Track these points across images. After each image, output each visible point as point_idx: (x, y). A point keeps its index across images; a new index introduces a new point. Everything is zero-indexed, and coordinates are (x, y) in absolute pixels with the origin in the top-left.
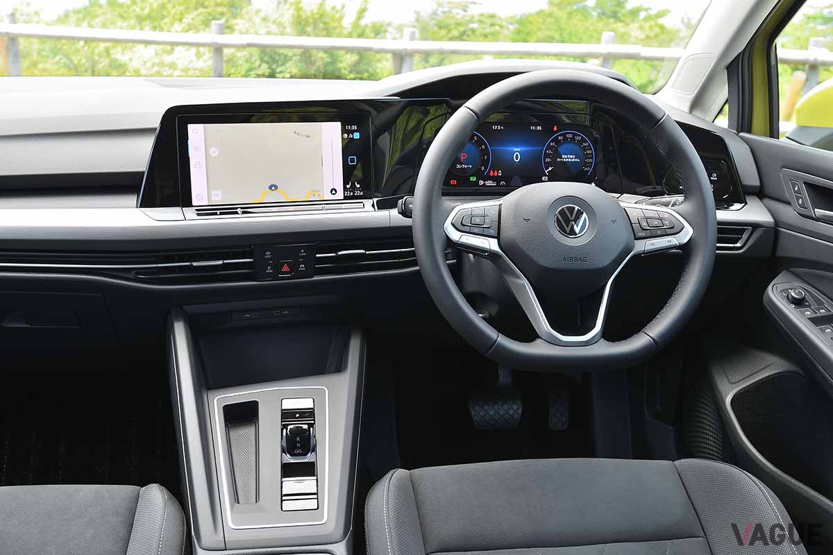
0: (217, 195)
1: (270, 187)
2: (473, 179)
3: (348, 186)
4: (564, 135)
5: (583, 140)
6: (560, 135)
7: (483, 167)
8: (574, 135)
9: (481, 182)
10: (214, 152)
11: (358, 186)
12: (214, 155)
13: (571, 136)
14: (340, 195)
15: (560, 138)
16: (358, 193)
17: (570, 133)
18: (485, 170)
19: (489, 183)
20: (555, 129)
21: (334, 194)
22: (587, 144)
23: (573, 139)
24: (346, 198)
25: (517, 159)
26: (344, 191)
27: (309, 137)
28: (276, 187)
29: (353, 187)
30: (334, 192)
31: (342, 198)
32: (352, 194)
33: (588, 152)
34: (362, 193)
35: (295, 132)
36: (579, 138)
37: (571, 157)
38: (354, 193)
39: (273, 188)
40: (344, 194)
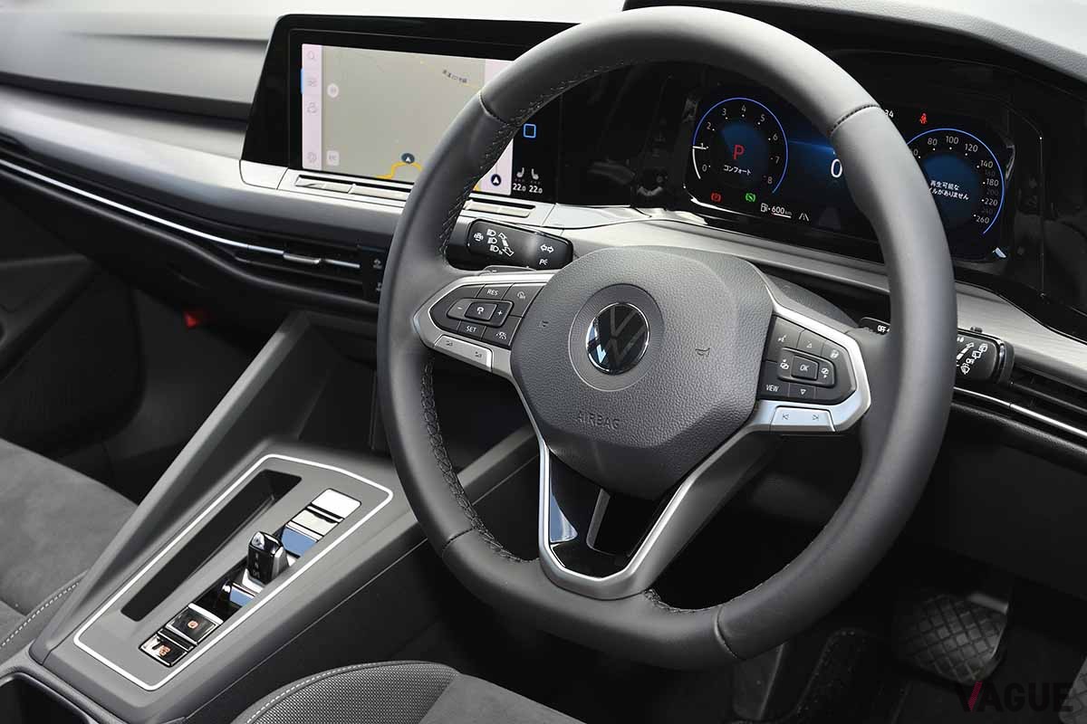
0: (334, 157)
1: (404, 157)
2: (751, 197)
3: (520, 175)
4: (941, 136)
5: (983, 154)
6: (933, 135)
7: (770, 179)
8: (964, 139)
9: (765, 208)
10: (333, 91)
11: (536, 177)
12: (334, 95)
13: (955, 140)
14: (506, 188)
15: (930, 142)
16: (534, 189)
17: (954, 134)
18: (774, 185)
19: (779, 212)
20: (924, 119)
21: (496, 184)
22: (989, 165)
23: (959, 149)
24: (514, 194)
25: (836, 173)
26: (513, 182)
27: (465, 81)
28: (412, 159)
29: (528, 177)
30: (496, 181)
31: (509, 194)
32: (524, 189)
33: (991, 182)
34: (541, 191)
35: (445, 72)
36: (975, 148)
37: (951, 186)
38: (528, 189)
39: (408, 159)
40: (513, 186)
